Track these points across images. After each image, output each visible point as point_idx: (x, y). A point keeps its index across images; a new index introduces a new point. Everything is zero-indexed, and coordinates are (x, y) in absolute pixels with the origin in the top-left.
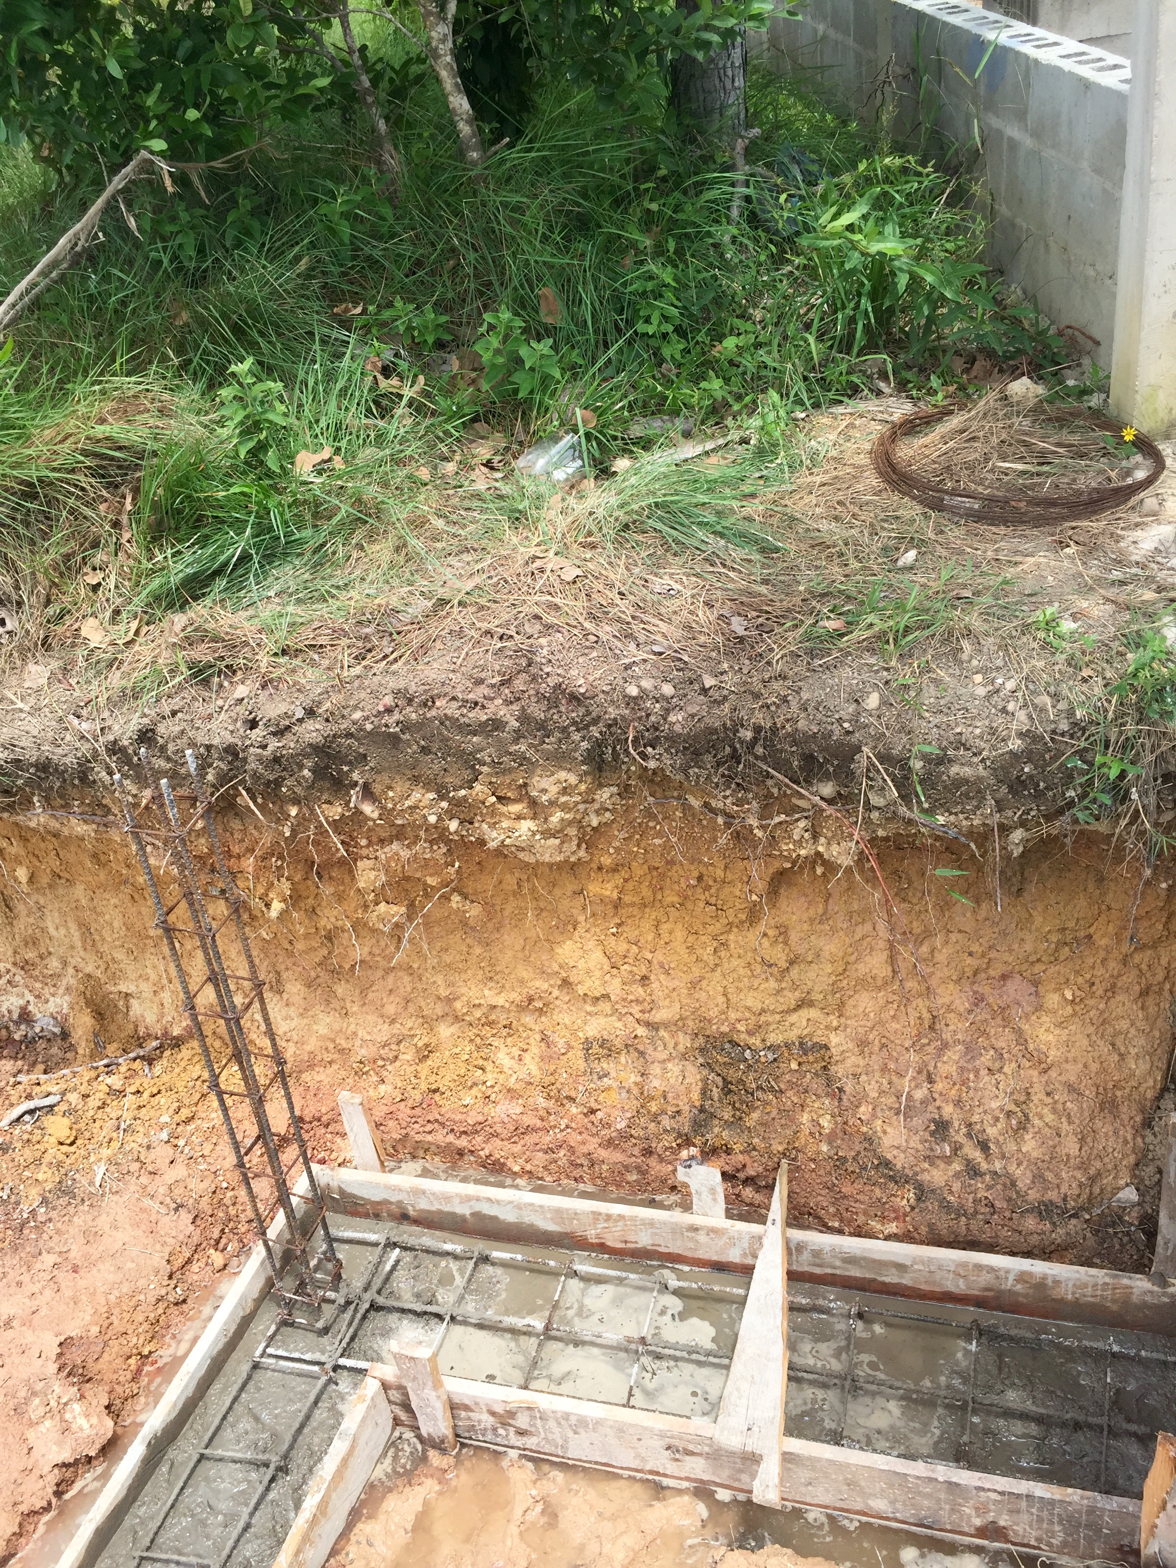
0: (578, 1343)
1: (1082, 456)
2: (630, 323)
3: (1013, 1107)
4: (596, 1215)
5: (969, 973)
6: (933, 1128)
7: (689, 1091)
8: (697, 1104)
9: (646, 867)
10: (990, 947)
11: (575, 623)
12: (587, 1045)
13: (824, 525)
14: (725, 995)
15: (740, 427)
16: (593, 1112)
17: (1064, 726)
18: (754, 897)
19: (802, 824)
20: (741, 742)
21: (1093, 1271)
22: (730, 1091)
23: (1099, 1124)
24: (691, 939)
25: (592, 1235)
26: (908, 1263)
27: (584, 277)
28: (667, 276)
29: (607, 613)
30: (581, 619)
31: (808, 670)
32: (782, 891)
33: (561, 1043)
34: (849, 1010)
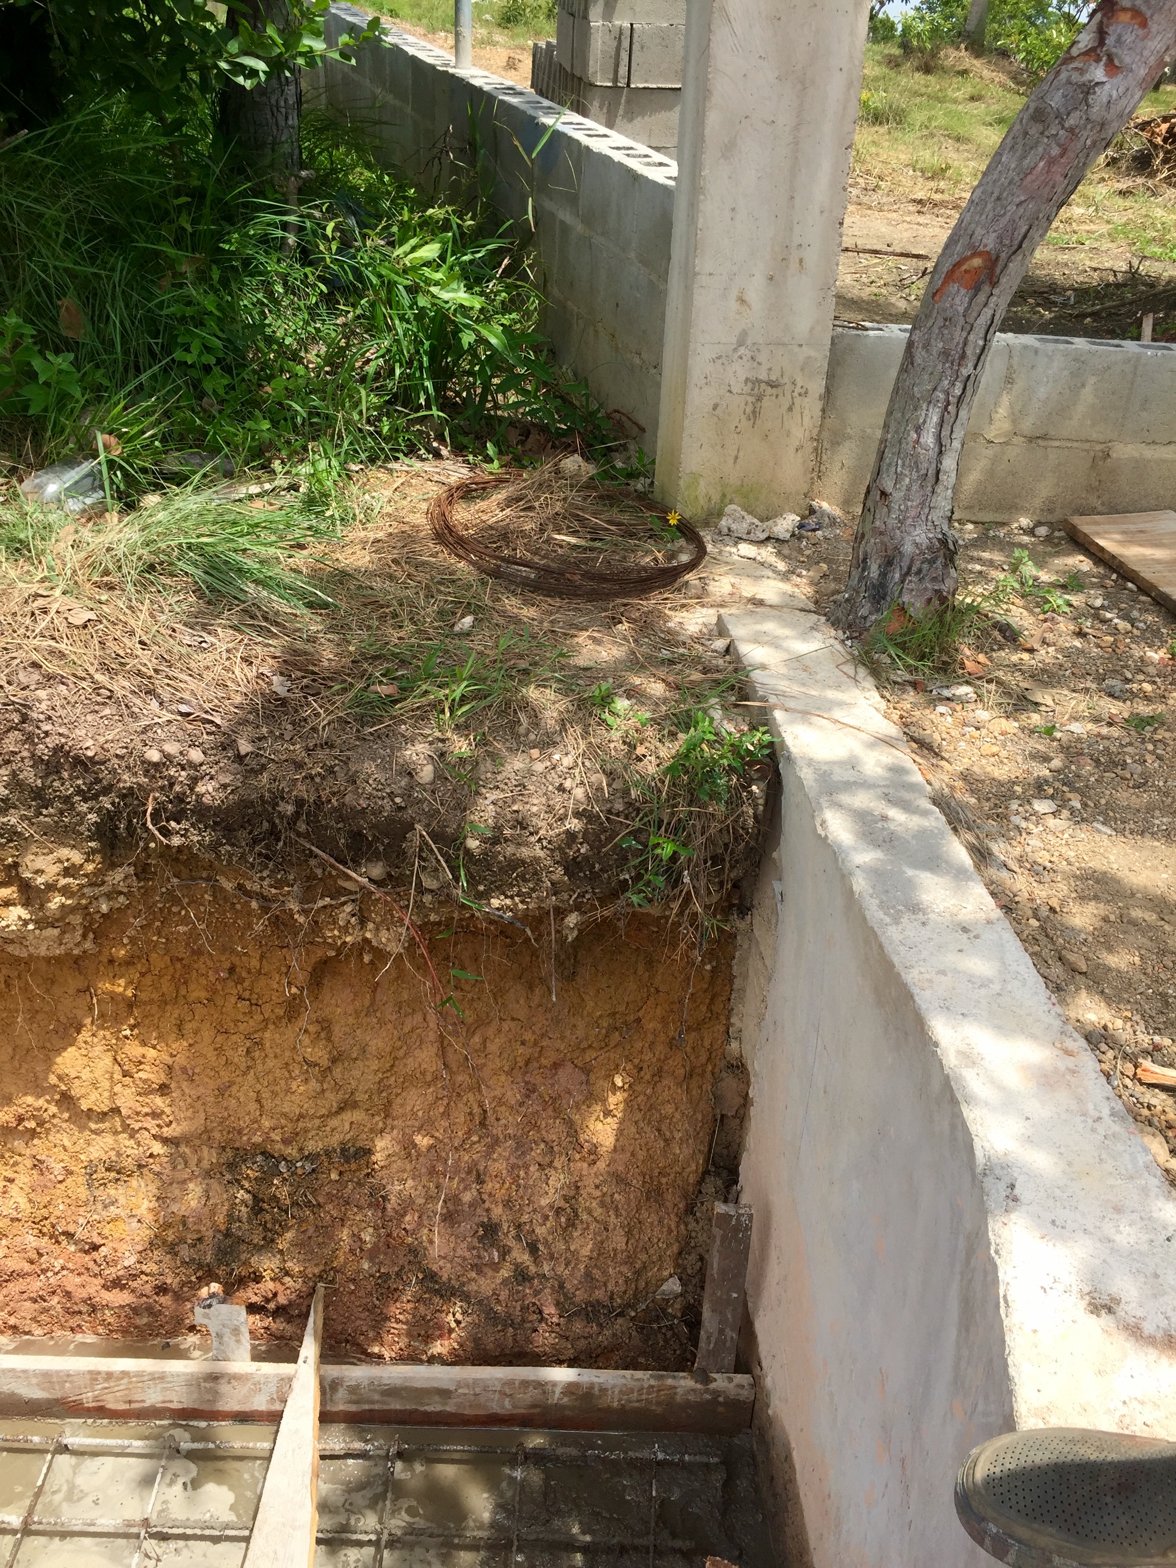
0: (65, 1535)
1: (632, 535)
2: (167, 350)
3: (562, 1204)
4: (94, 1375)
5: (521, 1063)
6: (481, 1232)
7: (213, 1213)
8: (223, 1228)
9: (167, 958)
10: (543, 1036)
11: (84, 675)
12: (90, 1170)
13: (377, 584)
14: (258, 1101)
15: (287, 473)
16: (95, 1248)
17: (619, 806)
18: (294, 990)
19: (348, 908)
20: (281, 816)
21: (639, 1374)
22: (262, 1210)
23: (644, 1214)
24: (219, 1039)
25: (88, 1398)
26: (452, 1388)
27: (113, 293)
28: (209, 304)
29: (123, 665)
30: (92, 670)
31: (358, 738)
32: (325, 981)
33: (57, 1168)
34: (396, 1110)
